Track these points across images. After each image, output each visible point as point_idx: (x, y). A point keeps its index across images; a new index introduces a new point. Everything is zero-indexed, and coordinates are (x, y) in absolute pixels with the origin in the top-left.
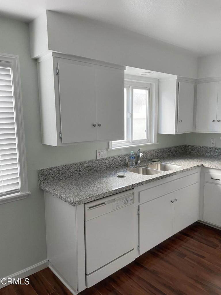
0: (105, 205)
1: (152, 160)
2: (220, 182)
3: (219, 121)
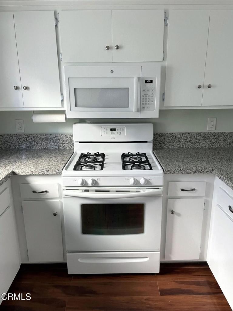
2: (49, 195)
3: (26, 88)
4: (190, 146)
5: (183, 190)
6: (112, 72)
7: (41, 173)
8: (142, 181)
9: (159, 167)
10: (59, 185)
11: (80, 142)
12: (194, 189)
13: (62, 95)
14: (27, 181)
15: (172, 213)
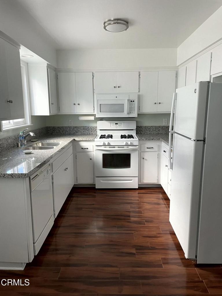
0: (39, 176)
1: (31, 140)
2: (88, 150)
3: (79, 104)
4: (156, 132)
5: (147, 148)
6: (116, 97)
7: (86, 140)
8: (129, 143)
9: (137, 137)
10: (93, 146)
11: (100, 130)
12: (153, 148)
13: (94, 107)
14: (79, 144)
15: (143, 159)
